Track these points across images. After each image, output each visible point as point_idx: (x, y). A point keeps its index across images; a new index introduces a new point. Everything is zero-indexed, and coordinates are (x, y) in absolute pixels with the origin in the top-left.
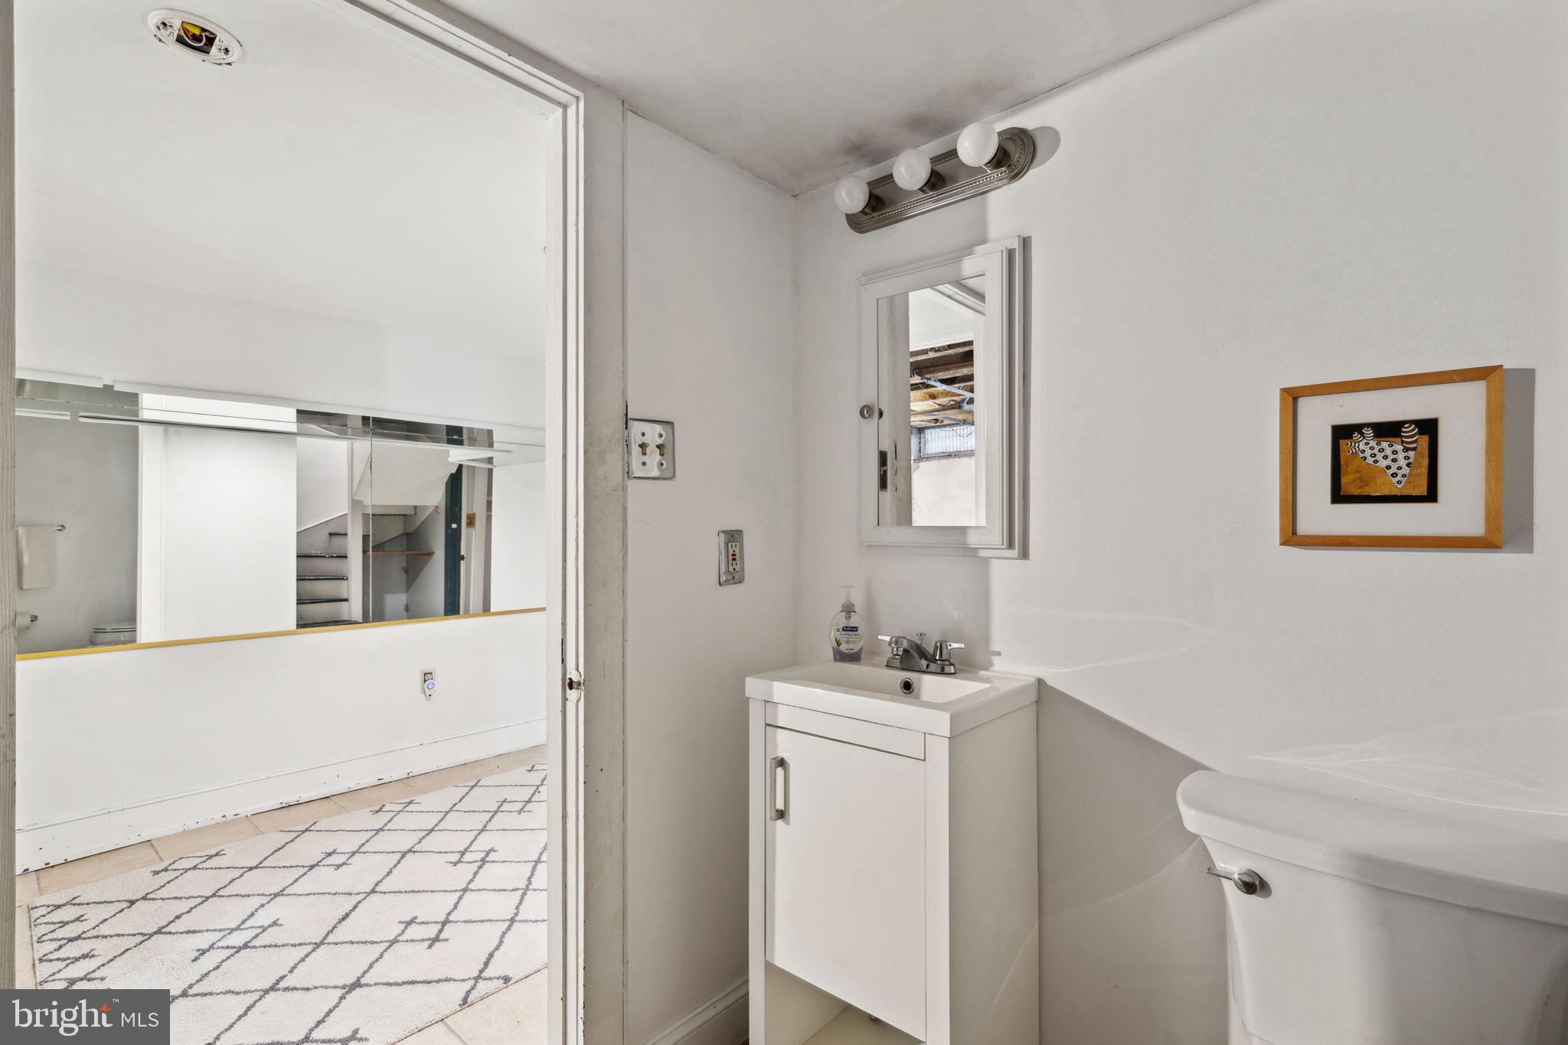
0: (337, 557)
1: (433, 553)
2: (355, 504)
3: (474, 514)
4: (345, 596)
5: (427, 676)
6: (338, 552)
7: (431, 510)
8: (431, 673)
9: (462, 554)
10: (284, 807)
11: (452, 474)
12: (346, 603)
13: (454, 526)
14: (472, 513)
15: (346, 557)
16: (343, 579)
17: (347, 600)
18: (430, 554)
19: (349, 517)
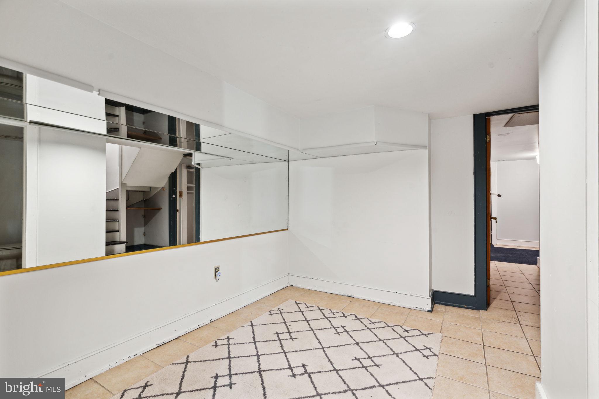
0: (112, 210)
1: (161, 208)
2: (123, 185)
3: (182, 191)
4: (117, 229)
5: (217, 270)
6: (115, 208)
7: (160, 188)
8: (218, 268)
9: (177, 209)
10: (158, 347)
11: (172, 173)
12: (118, 233)
13: (174, 196)
14: (181, 191)
15: (118, 210)
16: (117, 221)
17: (118, 231)
18: (160, 209)
19: (120, 191)
